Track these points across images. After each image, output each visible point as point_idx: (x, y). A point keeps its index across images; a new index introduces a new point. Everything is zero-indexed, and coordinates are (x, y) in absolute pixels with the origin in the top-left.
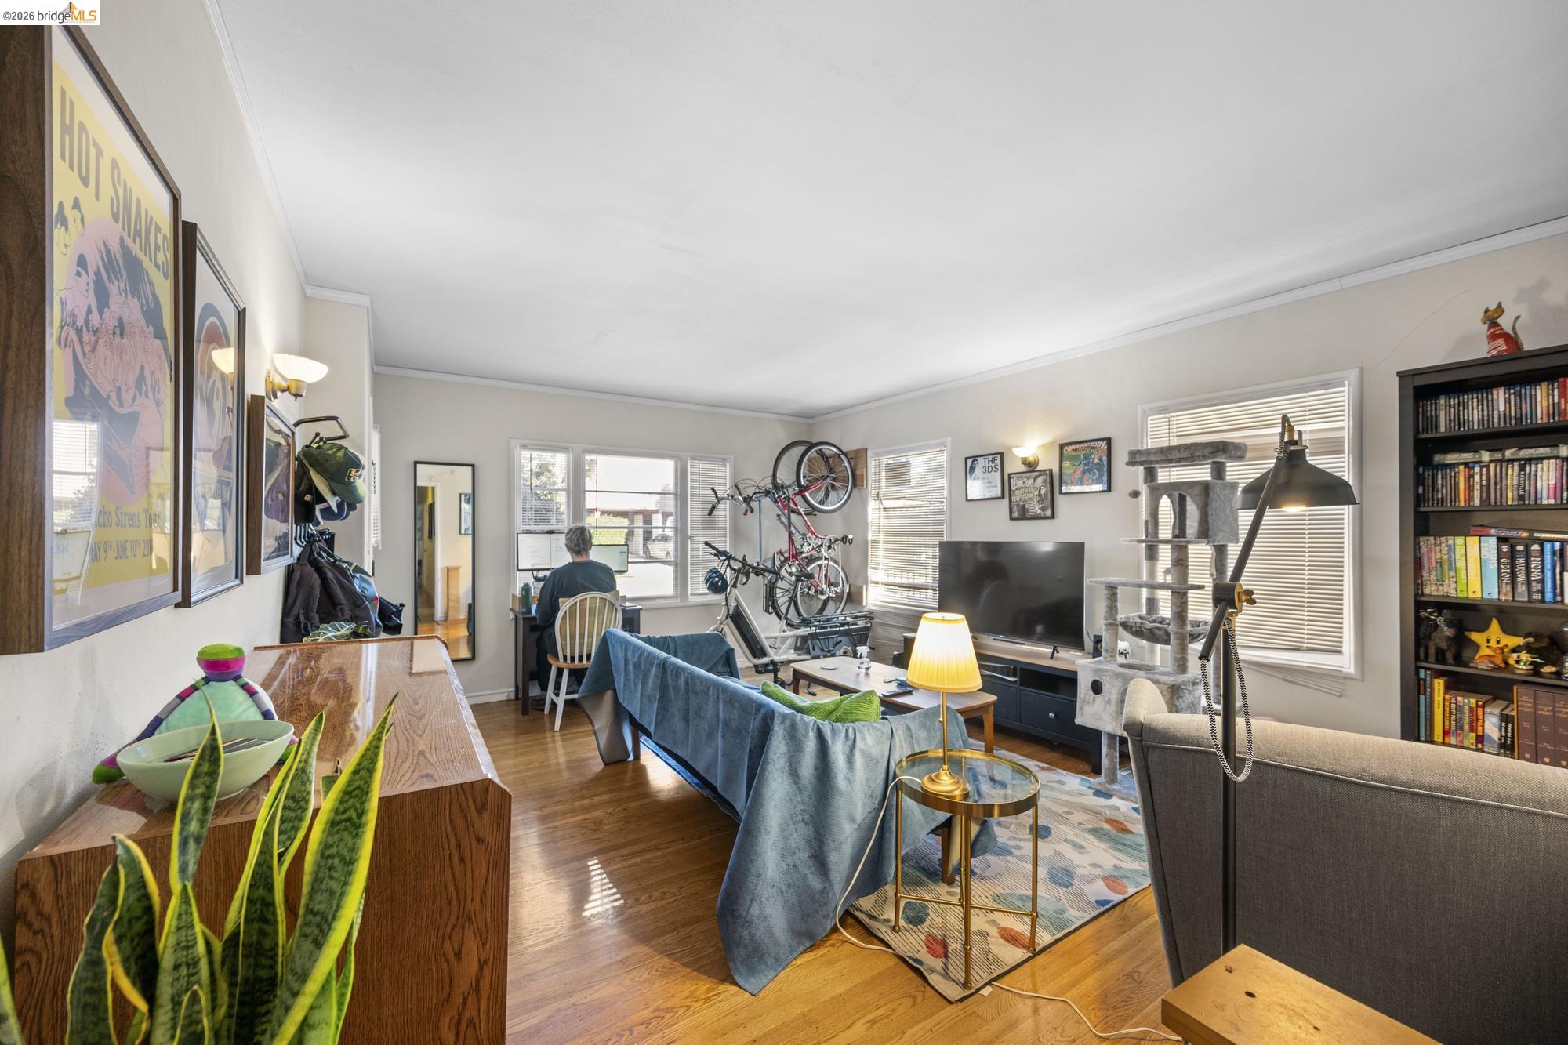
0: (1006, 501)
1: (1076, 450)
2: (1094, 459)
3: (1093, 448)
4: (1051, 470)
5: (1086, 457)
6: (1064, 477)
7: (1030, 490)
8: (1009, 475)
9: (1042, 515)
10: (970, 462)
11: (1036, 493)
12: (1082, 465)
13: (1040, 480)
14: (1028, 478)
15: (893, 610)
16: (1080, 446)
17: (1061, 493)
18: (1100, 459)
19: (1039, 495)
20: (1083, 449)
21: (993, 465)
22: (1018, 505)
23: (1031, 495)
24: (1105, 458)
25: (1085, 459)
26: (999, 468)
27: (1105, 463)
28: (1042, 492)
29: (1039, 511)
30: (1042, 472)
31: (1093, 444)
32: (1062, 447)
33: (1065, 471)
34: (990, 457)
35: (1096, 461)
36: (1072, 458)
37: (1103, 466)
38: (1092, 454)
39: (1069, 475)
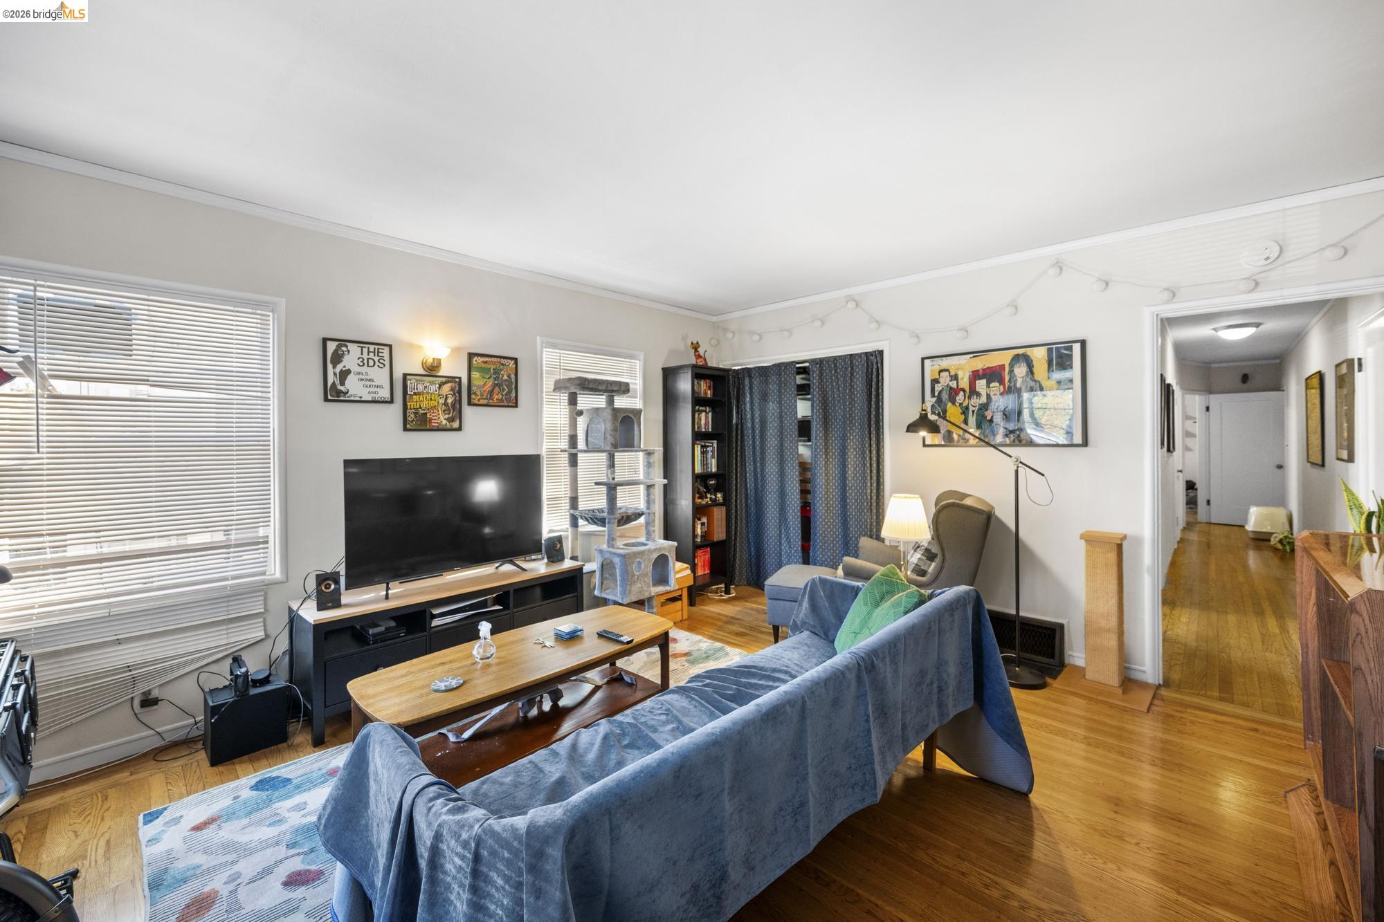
0: (397, 407)
1: (486, 362)
2: (503, 375)
3: (503, 364)
4: (460, 378)
5: (496, 372)
6: (474, 388)
7: (433, 396)
8: (405, 375)
9: (448, 426)
10: (331, 347)
11: (442, 401)
12: (492, 379)
13: (447, 388)
14: (432, 383)
15: (104, 612)
16: (490, 359)
17: (470, 404)
18: (509, 376)
19: (446, 404)
20: (494, 363)
21: (376, 359)
22: (416, 414)
23: (436, 403)
24: (513, 376)
25: (495, 373)
26: (387, 363)
27: (513, 380)
28: (450, 401)
29: (444, 422)
30: (451, 379)
31: (503, 361)
32: (471, 356)
33: (475, 382)
34: (372, 348)
35: (505, 377)
36: (480, 370)
37: (511, 382)
38: (502, 370)
39: (479, 387)
